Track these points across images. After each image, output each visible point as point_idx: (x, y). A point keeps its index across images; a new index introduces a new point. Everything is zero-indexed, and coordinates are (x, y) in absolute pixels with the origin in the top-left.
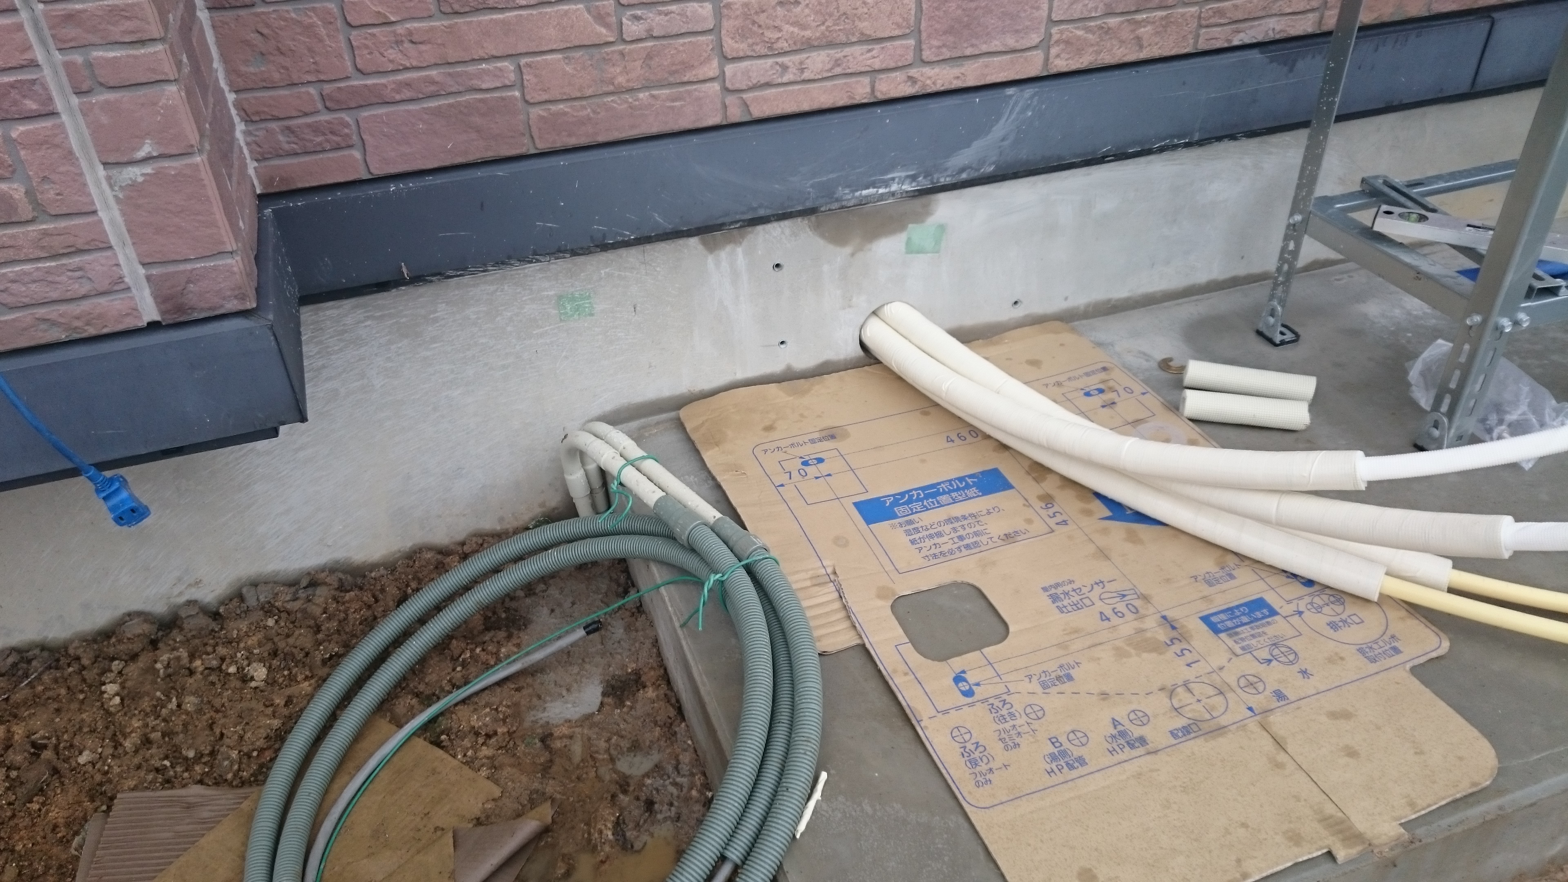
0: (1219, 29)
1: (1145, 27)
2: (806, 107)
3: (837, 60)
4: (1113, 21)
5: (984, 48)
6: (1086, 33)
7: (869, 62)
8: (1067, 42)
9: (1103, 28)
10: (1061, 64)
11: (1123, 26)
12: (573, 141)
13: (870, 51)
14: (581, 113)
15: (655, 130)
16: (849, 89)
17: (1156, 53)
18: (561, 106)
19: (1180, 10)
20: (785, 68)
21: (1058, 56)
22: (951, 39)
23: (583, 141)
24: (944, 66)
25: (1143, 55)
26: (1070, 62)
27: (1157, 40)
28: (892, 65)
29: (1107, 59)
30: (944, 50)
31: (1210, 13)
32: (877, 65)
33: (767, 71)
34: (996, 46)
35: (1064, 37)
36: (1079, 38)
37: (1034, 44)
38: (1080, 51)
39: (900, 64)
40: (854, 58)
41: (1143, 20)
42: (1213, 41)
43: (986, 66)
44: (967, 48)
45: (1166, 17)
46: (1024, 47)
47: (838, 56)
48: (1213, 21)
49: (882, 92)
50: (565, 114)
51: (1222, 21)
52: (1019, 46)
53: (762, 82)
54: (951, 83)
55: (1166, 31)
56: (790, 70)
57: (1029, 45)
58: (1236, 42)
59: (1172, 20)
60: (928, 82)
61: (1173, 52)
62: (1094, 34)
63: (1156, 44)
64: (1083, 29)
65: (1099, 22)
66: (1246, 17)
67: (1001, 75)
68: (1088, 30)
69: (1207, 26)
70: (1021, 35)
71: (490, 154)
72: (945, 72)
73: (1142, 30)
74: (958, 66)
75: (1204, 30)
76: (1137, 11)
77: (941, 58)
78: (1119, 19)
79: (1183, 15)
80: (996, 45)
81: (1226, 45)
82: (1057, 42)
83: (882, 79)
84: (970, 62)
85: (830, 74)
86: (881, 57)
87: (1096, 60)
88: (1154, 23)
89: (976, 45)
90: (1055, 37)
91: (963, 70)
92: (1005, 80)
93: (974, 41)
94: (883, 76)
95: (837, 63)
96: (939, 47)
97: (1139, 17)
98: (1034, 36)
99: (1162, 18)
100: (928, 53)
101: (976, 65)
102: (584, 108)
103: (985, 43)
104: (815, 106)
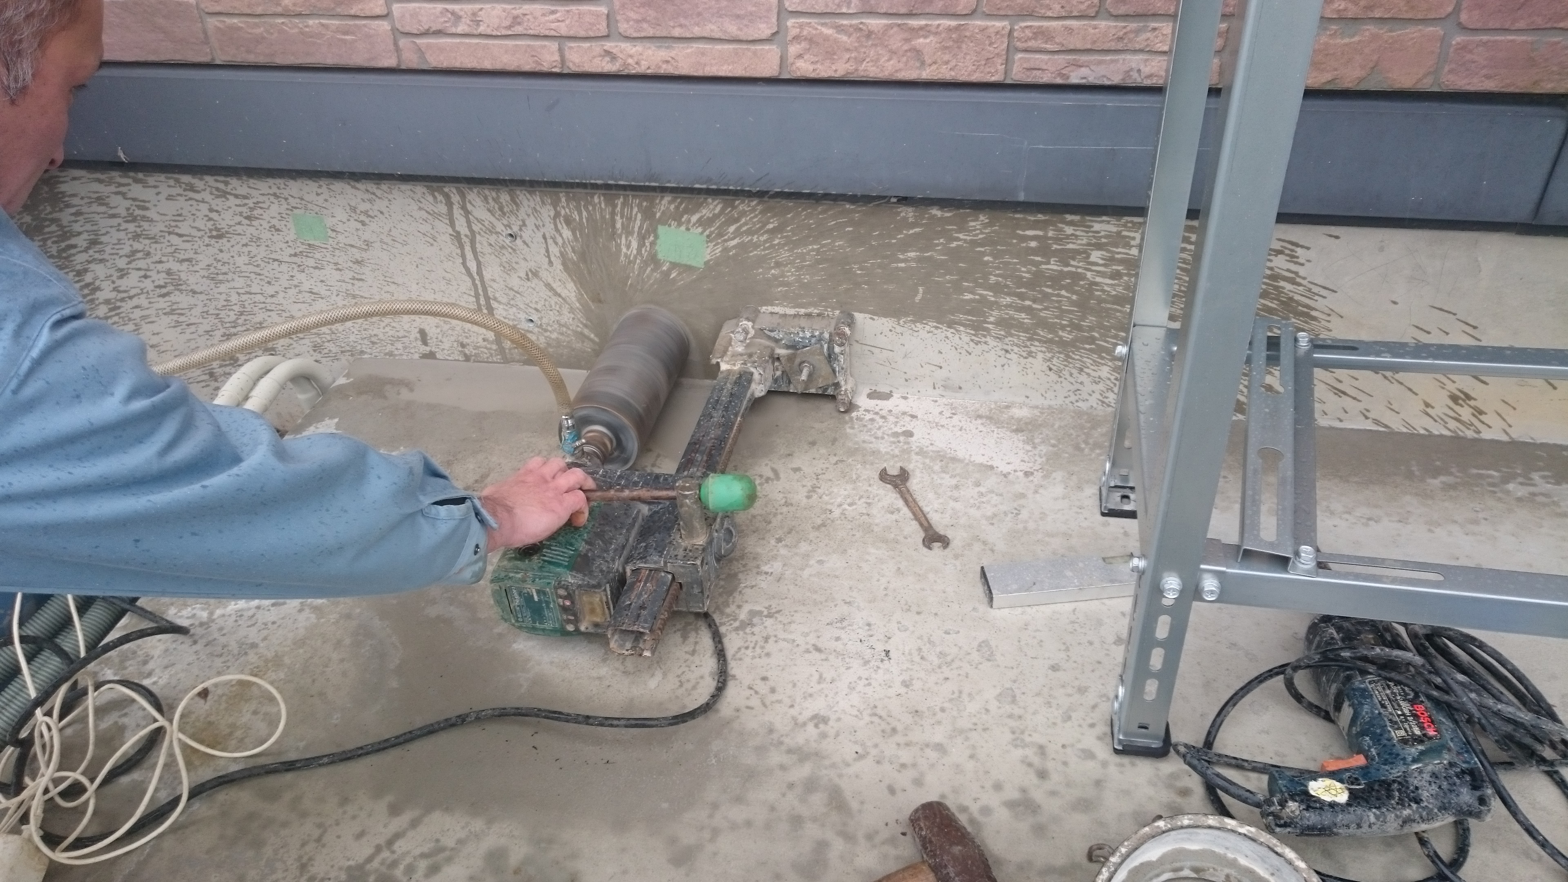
0: (1045, 57)
1: (925, 37)
2: (487, 65)
3: (515, 18)
4: (875, 23)
5: (697, 31)
6: (838, 32)
7: (553, 25)
8: (811, 40)
9: (861, 29)
10: (805, 68)
11: (892, 32)
12: (251, 59)
13: (553, 12)
14: (254, 31)
15: (330, 61)
16: (534, 53)
17: (945, 73)
18: (235, 20)
19: (978, 23)
20: (457, 17)
21: (800, 56)
22: (652, 13)
23: (261, 60)
24: (648, 45)
25: (926, 74)
26: (818, 66)
27: (946, 57)
28: (582, 34)
29: (872, 71)
30: (645, 25)
31: (1028, 33)
32: (564, 31)
33: (438, 17)
34: (712, 31)
35: (805, 33)
36: (827, 38)
37: (763, 36)
38: (830, 55)
39: (592, 34)
40: (535, 18)
41: (921, 28)
42: (1038, 73)
43: (703, 54)
44: (674, 27)
45: (957, 28)
46: (751, 38)
47: (515, 12)
48: (1032, 44)
49: (574, 64)
50: (239, 29)
51: (1049, 47)
52: (742, 35)
53: (434, 29)
54: (660, 67)
55: (959, 47)
56: (463, 20)
57: (756, 36)
58: (1074, 80)
59: (968, 34)
60: (630, 61)
61: (975, 78)
62: (850, 36)
63: (947, 63)
64: (832, 27)
65: (855, 22)
66: (1089, 46)
67: (725, 67)
68: (840, 29)
69: (1026, 51)
70: (745, 22)
71: (178, 57)
72: (650, 52)
73: (921, 40)
74: (667, 48)
75: (1020, 55)
76: (910, 15)
77: (643, 34)
78: (885, 21)
79: (983, 30)
80: (711, 29)
81: (1059, 81)
82: (796, 38)
83: (571, 48)
84: (681, 45)
85: (510, 33)
86: (567, 22)
87: (856, 70)
88: (936, 33)
89: (685, 26)
90: (794, 32)
91: (673, 53)
92: (730, 75)
93: (682, 21)
94: (573, 44)
95: (516, 20)
96: (638, 21)
97: (914, 23)
98: (762, 26)
99: (949, 30)
100: (625, 26)
101: (689, 51)
102: (257, 25)
103: (698, 25)
104: (498, 66)
